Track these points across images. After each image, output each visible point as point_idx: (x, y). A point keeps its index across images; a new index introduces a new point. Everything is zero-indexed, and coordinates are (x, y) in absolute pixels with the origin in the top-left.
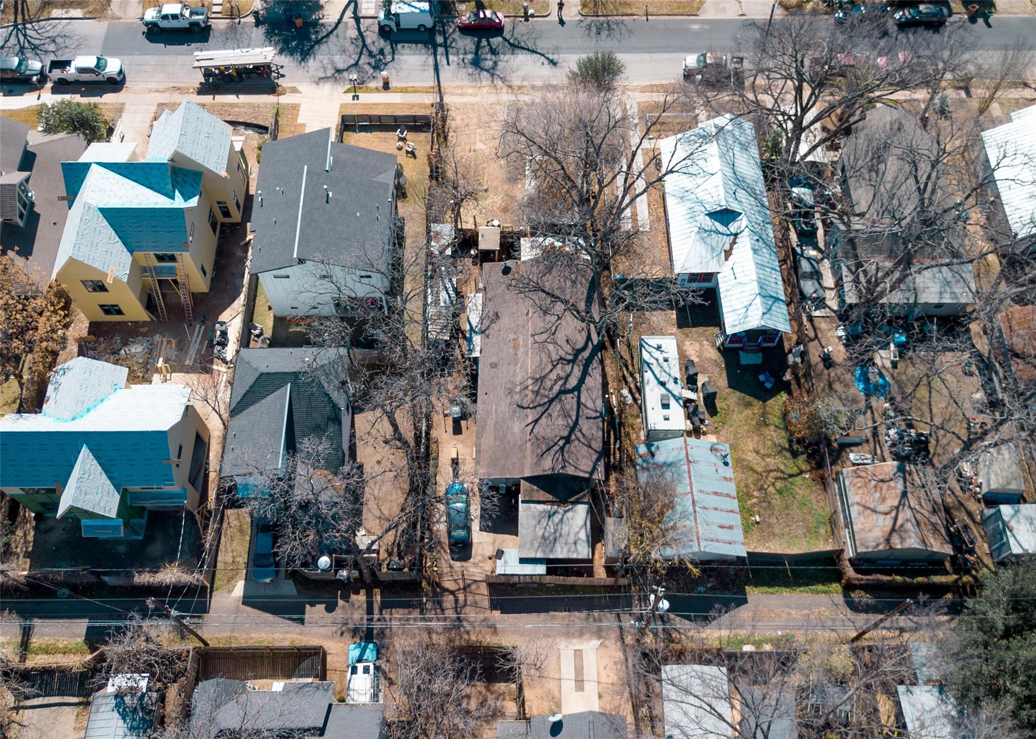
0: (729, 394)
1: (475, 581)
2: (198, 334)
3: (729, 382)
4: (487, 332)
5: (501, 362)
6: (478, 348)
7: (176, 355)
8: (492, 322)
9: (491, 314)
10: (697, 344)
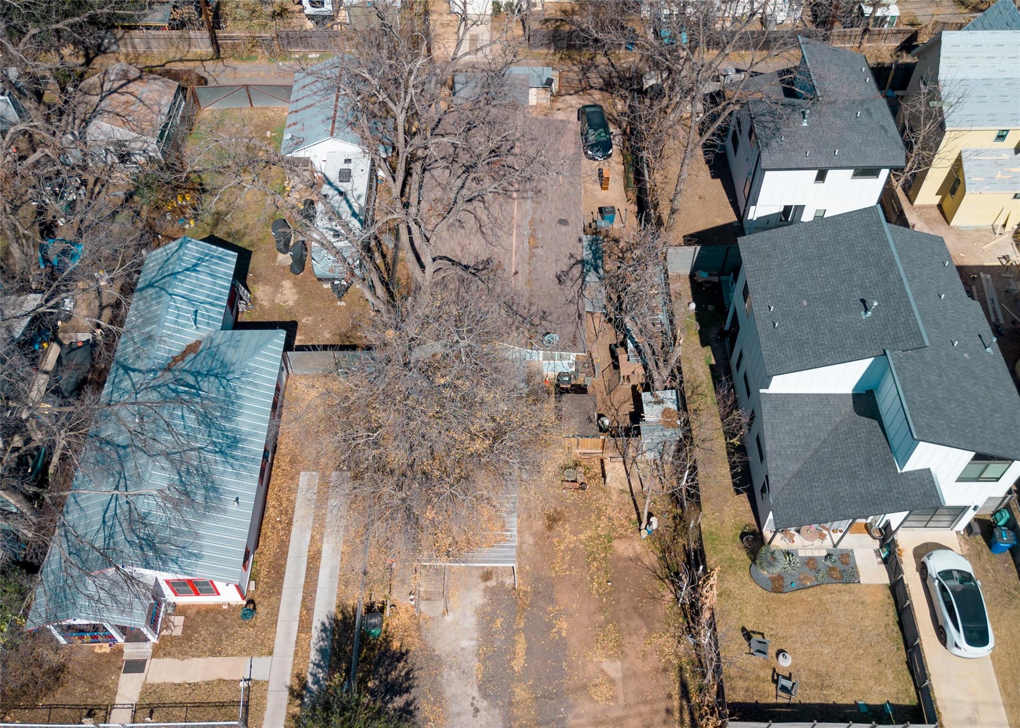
0: (253, 245)
1: (571, 95)
2: (995, 312)
3: (250, 257)
4: (573, 261)
5: (553, 224)
6: (585, 243)
7: (1010, 285)
8: (566, 273)
9: (569, 283)
10: (277, 301)
